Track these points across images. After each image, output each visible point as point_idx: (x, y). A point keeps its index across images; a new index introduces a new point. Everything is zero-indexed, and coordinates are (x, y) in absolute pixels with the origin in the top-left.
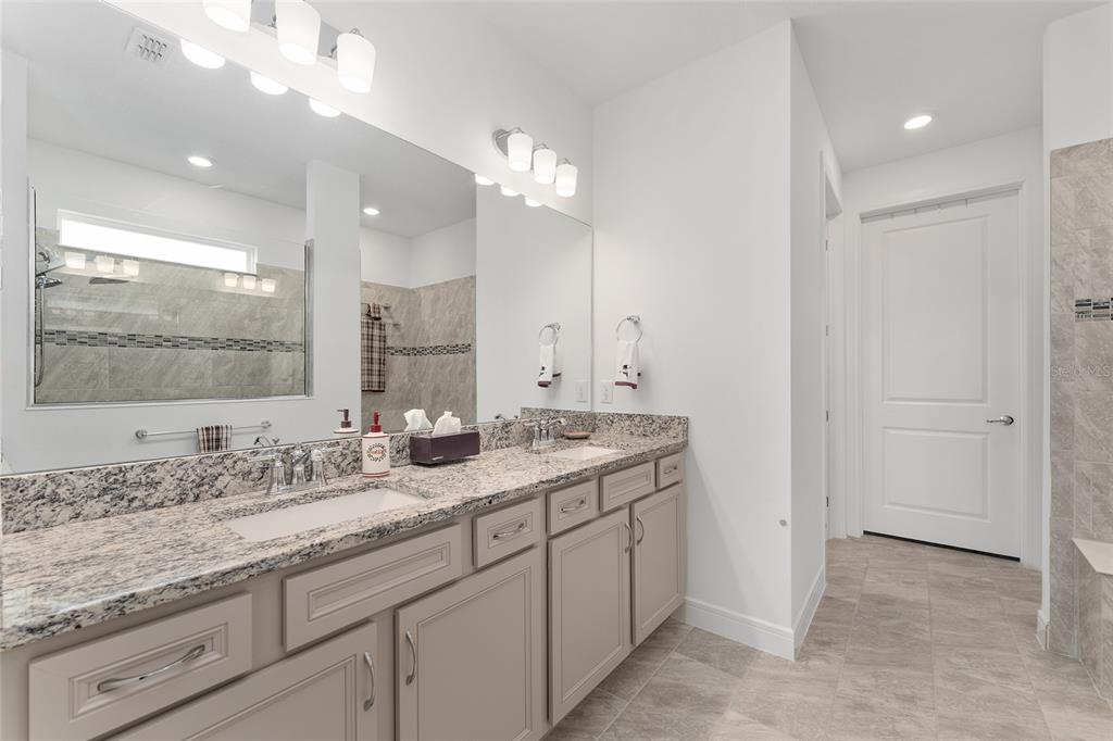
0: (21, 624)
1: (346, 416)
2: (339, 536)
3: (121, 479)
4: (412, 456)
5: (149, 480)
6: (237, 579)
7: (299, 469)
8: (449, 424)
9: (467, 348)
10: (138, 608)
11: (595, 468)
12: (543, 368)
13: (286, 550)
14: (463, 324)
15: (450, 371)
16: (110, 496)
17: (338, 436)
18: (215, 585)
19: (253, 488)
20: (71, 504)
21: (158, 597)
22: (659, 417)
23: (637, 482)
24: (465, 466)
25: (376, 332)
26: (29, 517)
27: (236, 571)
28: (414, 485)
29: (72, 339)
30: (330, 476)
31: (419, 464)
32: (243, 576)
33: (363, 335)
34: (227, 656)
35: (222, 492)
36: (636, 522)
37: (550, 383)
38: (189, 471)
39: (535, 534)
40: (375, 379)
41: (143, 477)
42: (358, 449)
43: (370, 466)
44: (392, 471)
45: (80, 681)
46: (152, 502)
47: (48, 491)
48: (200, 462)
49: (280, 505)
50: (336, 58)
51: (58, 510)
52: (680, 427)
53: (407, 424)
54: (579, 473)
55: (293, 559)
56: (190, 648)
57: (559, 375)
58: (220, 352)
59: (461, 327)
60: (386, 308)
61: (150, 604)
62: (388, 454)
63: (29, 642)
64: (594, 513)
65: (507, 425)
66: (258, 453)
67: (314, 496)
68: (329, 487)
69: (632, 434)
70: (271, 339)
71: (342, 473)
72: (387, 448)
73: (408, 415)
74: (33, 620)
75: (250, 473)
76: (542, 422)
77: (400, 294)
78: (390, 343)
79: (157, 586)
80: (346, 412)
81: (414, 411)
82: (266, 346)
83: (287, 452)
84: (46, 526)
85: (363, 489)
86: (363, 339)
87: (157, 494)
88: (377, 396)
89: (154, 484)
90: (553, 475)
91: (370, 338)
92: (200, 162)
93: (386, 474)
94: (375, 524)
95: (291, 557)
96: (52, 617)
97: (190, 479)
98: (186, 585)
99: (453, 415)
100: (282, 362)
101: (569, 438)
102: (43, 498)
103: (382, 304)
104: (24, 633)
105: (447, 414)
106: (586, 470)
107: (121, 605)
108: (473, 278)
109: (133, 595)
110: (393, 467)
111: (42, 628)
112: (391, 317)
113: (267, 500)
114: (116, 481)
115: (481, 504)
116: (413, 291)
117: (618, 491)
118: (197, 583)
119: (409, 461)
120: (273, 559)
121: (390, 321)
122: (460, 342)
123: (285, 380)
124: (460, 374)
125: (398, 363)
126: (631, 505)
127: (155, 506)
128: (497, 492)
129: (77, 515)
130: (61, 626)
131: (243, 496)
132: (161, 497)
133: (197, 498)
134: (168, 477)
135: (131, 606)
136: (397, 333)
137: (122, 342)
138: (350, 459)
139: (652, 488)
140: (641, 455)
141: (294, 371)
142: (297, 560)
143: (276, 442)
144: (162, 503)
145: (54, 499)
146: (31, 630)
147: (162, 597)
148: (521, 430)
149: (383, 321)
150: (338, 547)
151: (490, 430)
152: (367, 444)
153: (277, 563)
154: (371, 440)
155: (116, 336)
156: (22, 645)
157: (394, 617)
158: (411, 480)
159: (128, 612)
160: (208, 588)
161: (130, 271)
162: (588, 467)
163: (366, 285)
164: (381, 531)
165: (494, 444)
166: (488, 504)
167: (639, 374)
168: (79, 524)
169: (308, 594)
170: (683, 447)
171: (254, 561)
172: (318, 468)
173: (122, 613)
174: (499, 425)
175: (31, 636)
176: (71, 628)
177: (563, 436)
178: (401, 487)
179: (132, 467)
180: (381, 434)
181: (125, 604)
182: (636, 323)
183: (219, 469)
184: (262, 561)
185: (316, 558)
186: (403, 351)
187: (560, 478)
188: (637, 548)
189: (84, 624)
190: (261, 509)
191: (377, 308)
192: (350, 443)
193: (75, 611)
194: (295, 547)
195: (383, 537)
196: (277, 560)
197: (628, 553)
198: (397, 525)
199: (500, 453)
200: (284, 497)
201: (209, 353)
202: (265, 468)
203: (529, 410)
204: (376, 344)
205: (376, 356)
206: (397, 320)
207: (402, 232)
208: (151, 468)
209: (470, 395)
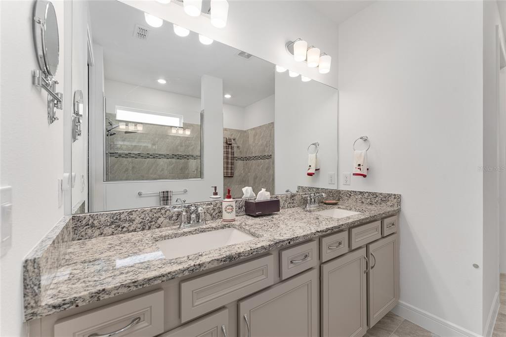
0: (49, 303)
1: (216, 190)
2: (209, 260)
3: (119, 218)
4: (246, 211)
5: (130, 219)
6: (156, 282)
7: (193, 216)
8: (264, 195)
9: (270, 157)
10: (106, 297)
11: (348, 224)
12: (310, 166)
13: (181, 267)
14: (268, 145)
15: (262, 168)
16: (114, 226)
17: (212, 200)
18: (145, 286)
19: (174, 224)
20: (99, 228)
21: (116, 291)
22: (381, 194)
23: (371, 233)
24: (273, 218)
25: (230, 150)
26: (83, 233)
27: (155, 278)
28: (247, 228)
29: (120, 156)
30: (208, 219)
31: (249, 215)
32: (159, 281)
33: (224, 152)
34: (151, 324)
35: (160, 226)
36: (370, 255)
37: (314, 174)
38: (147, 215)
39: (313, 262)
40: (229, 171)
41: (128, 217)
42: (220, 207)
43: (226, 216)
44: (237, 218)
45: (78, 335)
46: (131, 229)
47: (90, 222)
48: (151, 211)
49: (184, 234)
50: (210, 14)
51: (94, 231)
52: (395, 200)
53: (243, 194)
54: (339, 227)
55: (185, 272)
56: (133, 319)
57: (319, 169)
58: (170, 160)
59: (267, 147)
60: (234, 139)
61: (112, 295)
62: (234, 210)
63: (53, 313)
64: (346, 250)
65: (293, 196)
66: (176, 207)
67: (200, 230)
68: (208, 226)
69: (363, 202)
70: (188, 154)
71: (213, 218)
72: (234, 207)
73: (244, 190)
74: (56, 301)
75: (172, 217)
76: (312, 195)
77: (239, 133)
78: (235, 155)
79: (116, 285)
80: (216, 188)
81: (247, 187)
82: (187, 157)
83: (188, 207)
84: (89, 238)
85: (222, 228)
86: (224, 153)
87: (133, 225)
88: (230, 179)
89: (132, 221)
90: (323, 227)
91: (227, 153)
92: (162, 81)
93: (234, 220)
94: (228, 253)
95: (184, 271)
96: (64, 300)
97: (147, 219)
98: (130, 285)
99: (266, 191)
100: (193, 163)
101: (325, 204)
102: (89, 225)
103: (232, 137)
104: (51, 308)
105: (263, 190)
106: (342, 225)
107: (98, 295)
108: (273, 123)
109: (104, 290)
110: (237, 216)
111: (60, 306)
112: (236, 143)
113: (179, 232)
114: (117, 218)
115: (284, 244)
116: (245, 132)
117: (360, 238)
118: (136, 284)
119: (244, 213)
120: (174, 272)
121: (236, 145)
122: (266, 154)
123: (194, 172)
124: (267, 169)
125: (239, 164)
126: (367, 246)
127: (132, 231)
128: (293, 237)
129: (101, 234)
130: (68, 305)
131: (169, 228)
132: (135, 227)
133: (150, 228)
134: (138, 218)
135: (103, 296)
136: (239, 151)
137: (136, 156)
138: (217, 211)
139: (380, 236)
140: (374, 217)
141: (197, 167)
142: (186, 273)
143: (184, 202)
144: (135, 230)
145: (93, 226)
146: (54, 307)
147: (118, 291)
148: (300, 198)
149: (233, 145)
150: (209, 267)
151: (284, 198)
152: (225, 205)
153: (176, 275)
154: (227, 203)
155: (134, 154)
156: (50, 315)
157: (238, 305)
158: (246, 225)
159: (101, 299)
160: (141, 287)
161: (140, 128)
162: (344, 223)
163: (225, 130)
164: (230, 258)
165: (286, 206)
166: (288, 244)
167: (368, 169)
168: (101, 238)
169: (193, 291)
170: (397, 213)
171: (165, 273)
172: (202, 216)
173: (99, 299)
174: (289, 196)
175: (54, 310)
176: (73, 307)
177: (322, 202)
178: (241, 228)
179: (123, 212)
180: (231, 200)
181: (100, 294)
182: (365, 140)
183: (159, 214)
184: (169, 273)
185: (196, 273)
186: (241, 159)
187: (328, 229)
188: (371, 271)
189: (80, 305)
190: (176, 236)
191: (230, 140)
192: (217, 203)
193: (76, 298)
194: (186, 266)
195: (232, 261)
196: (177, 273)
197: (366, 274)
198: (239, 255)
199: (290, 211)
200: (186, 230)
201: (165, 160)
202: (179, 215)
203: (302, 187)
204: (230, 156)
205: (230, 161)
206: (238, 145)
207: (240, 105)
208: (131, 213)
209: (271, 179)
